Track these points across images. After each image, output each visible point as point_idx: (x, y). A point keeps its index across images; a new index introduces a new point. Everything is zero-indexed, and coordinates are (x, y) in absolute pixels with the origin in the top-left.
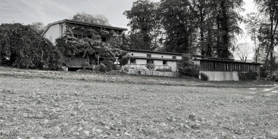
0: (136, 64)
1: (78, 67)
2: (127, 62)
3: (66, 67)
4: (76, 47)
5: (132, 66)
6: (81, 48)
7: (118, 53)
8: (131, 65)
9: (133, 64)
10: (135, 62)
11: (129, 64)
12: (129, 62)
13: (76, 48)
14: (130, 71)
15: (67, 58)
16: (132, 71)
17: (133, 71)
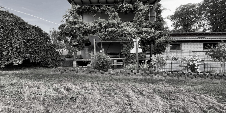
0: (182, 52)
2: (164, 49)
5: (174, 54)
7: (147, 35)
8: (172, 53)
9: (177, 52)
10: (179, 49)
11: (169, 51)
12: (168, 48)
14: (168, 65)
16: (173, 65)
17: (176, 65)
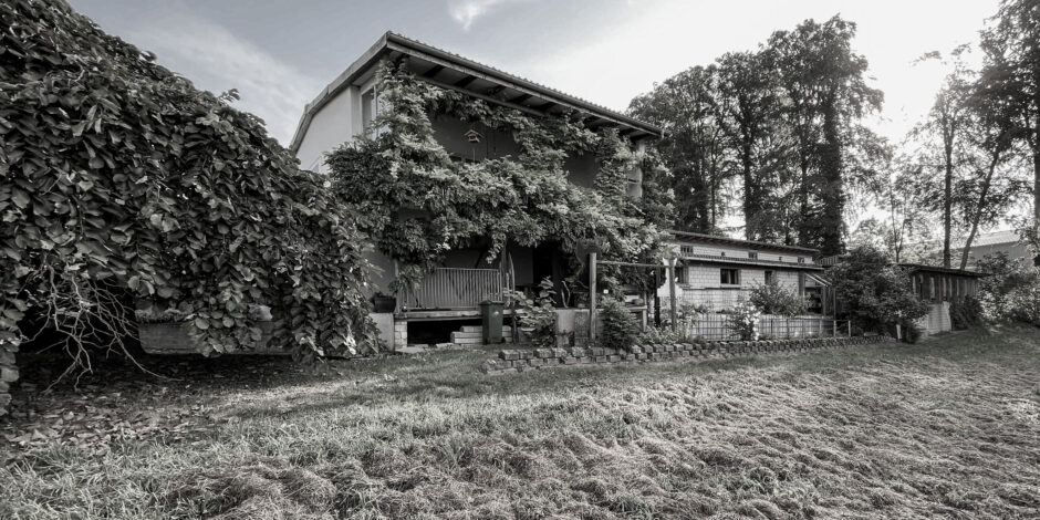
1: (459, 314)
3: (396, 320)
4: (451, 204)
6: (478, 213)
13: (449, 210)
15: (401, 269)
